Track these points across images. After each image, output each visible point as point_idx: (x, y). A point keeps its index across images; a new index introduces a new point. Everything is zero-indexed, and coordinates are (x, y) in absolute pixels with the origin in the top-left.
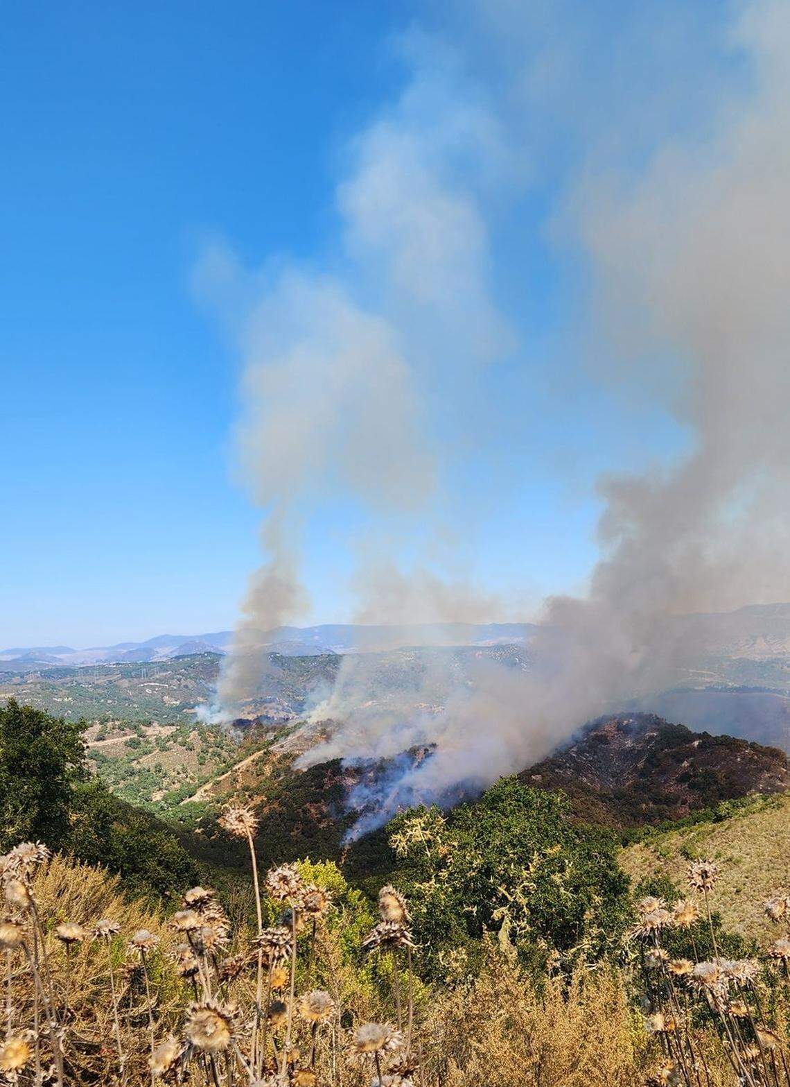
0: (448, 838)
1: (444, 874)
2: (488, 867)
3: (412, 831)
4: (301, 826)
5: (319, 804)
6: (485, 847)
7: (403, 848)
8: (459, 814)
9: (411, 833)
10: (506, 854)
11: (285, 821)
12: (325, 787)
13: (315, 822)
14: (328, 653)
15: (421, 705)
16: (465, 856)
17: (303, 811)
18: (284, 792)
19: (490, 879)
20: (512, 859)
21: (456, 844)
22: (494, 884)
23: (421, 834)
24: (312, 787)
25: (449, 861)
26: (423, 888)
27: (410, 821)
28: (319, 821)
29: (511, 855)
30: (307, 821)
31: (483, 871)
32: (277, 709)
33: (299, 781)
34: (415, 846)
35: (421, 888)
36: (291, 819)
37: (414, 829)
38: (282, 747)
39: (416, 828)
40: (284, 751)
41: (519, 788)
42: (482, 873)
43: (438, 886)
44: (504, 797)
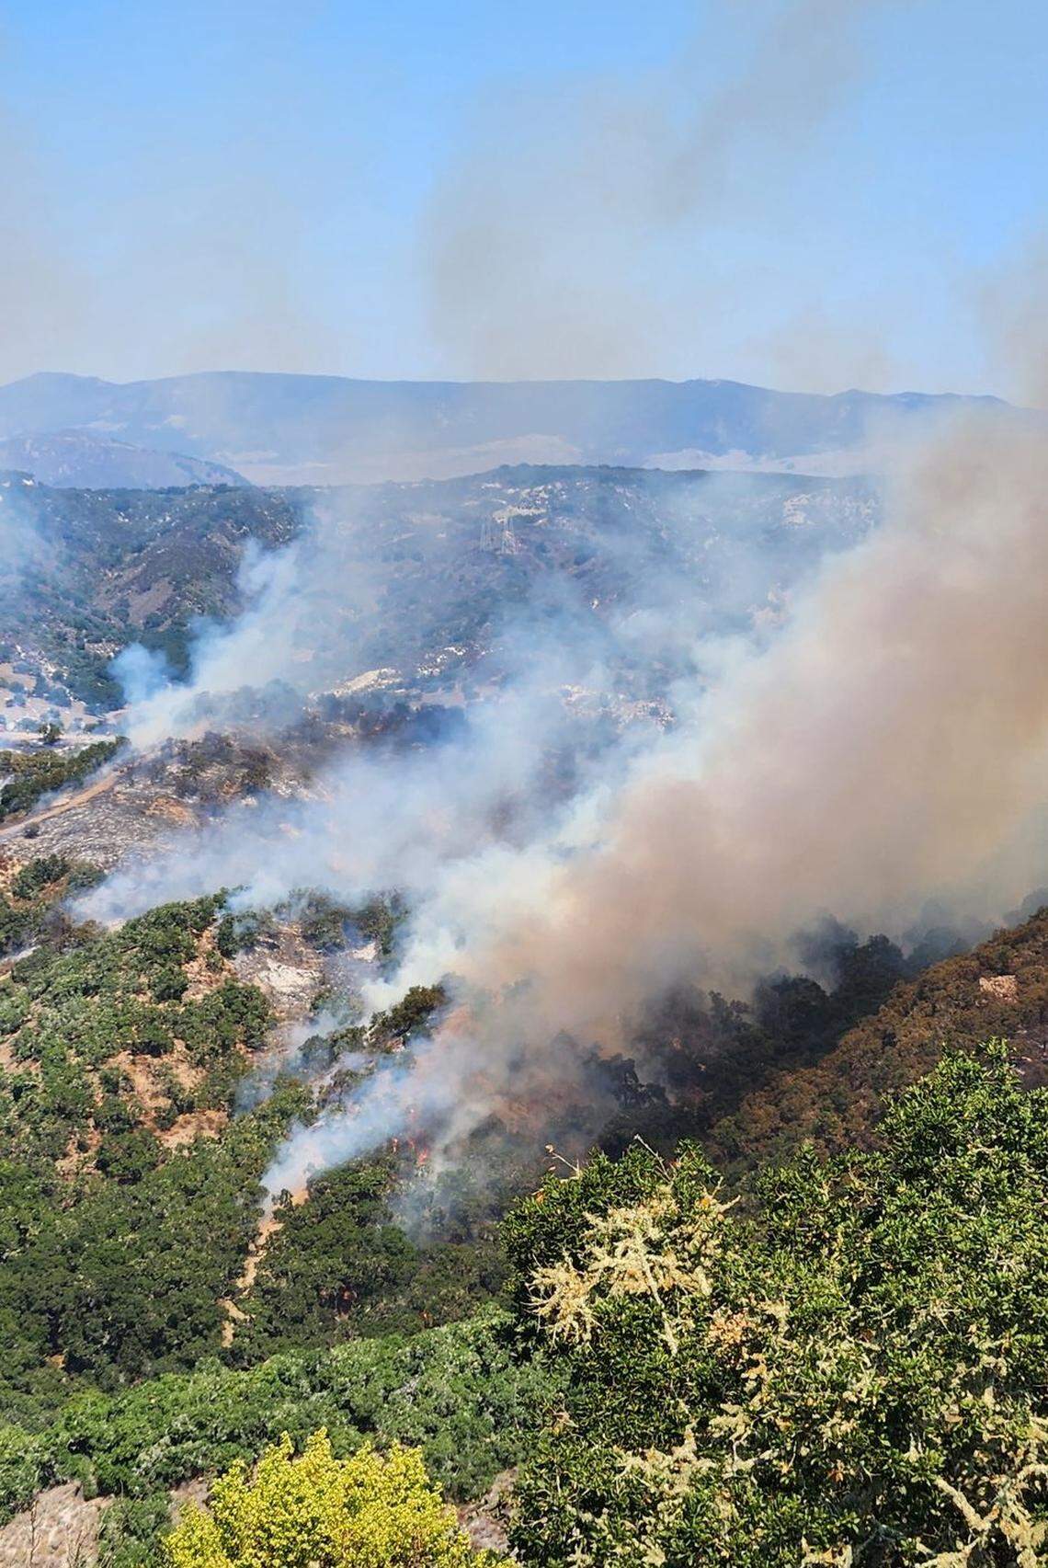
0: (753, 1289)
1: (733, 1421)
2: (903, 1404)
3: (611, 1253)
4: (94, 1139)
5: (166, 1058)
6: (891, 1328)
7: (578, 1316)
8: (782, 1187)
9: (607, 1261)
10: (971, 1356)
11: (36, 1114)
12: (187, 997)
13: (149, 1125)
14: (217, 479)
15: (568, 694)
16: (813, 1359)
17: (106, 1080)
18: (36, 1007)
19: (906, 1449)
20: (988, 1374)
21: (781, 1311)
22: (921, 1468)
23: (647, 1267)
24: (138, 991)
25: (752, 1374)
26: (649, 1471)
27: (605, 1217)
28: (166, 1122)
29: (987, 1360)
30: (121, 1123)
31: (883, 1417)
32: (16, 688)
33: (91, 966)
34: (622, 1308)
35: (642, 1474)
36: (61, 1110)
37: (620, 1246)
38: (31, 834)
39: (629, 1242)
40: (40, 849)
41: (1014, 1096)
42: (878, 1427)
43: (706, 1464)
44: (958, 1132)
